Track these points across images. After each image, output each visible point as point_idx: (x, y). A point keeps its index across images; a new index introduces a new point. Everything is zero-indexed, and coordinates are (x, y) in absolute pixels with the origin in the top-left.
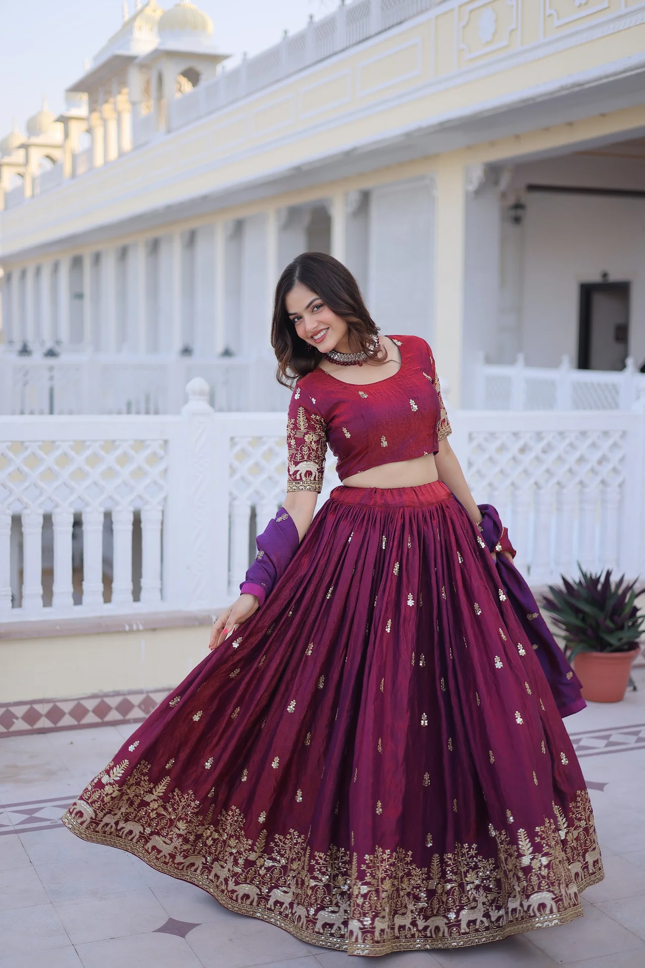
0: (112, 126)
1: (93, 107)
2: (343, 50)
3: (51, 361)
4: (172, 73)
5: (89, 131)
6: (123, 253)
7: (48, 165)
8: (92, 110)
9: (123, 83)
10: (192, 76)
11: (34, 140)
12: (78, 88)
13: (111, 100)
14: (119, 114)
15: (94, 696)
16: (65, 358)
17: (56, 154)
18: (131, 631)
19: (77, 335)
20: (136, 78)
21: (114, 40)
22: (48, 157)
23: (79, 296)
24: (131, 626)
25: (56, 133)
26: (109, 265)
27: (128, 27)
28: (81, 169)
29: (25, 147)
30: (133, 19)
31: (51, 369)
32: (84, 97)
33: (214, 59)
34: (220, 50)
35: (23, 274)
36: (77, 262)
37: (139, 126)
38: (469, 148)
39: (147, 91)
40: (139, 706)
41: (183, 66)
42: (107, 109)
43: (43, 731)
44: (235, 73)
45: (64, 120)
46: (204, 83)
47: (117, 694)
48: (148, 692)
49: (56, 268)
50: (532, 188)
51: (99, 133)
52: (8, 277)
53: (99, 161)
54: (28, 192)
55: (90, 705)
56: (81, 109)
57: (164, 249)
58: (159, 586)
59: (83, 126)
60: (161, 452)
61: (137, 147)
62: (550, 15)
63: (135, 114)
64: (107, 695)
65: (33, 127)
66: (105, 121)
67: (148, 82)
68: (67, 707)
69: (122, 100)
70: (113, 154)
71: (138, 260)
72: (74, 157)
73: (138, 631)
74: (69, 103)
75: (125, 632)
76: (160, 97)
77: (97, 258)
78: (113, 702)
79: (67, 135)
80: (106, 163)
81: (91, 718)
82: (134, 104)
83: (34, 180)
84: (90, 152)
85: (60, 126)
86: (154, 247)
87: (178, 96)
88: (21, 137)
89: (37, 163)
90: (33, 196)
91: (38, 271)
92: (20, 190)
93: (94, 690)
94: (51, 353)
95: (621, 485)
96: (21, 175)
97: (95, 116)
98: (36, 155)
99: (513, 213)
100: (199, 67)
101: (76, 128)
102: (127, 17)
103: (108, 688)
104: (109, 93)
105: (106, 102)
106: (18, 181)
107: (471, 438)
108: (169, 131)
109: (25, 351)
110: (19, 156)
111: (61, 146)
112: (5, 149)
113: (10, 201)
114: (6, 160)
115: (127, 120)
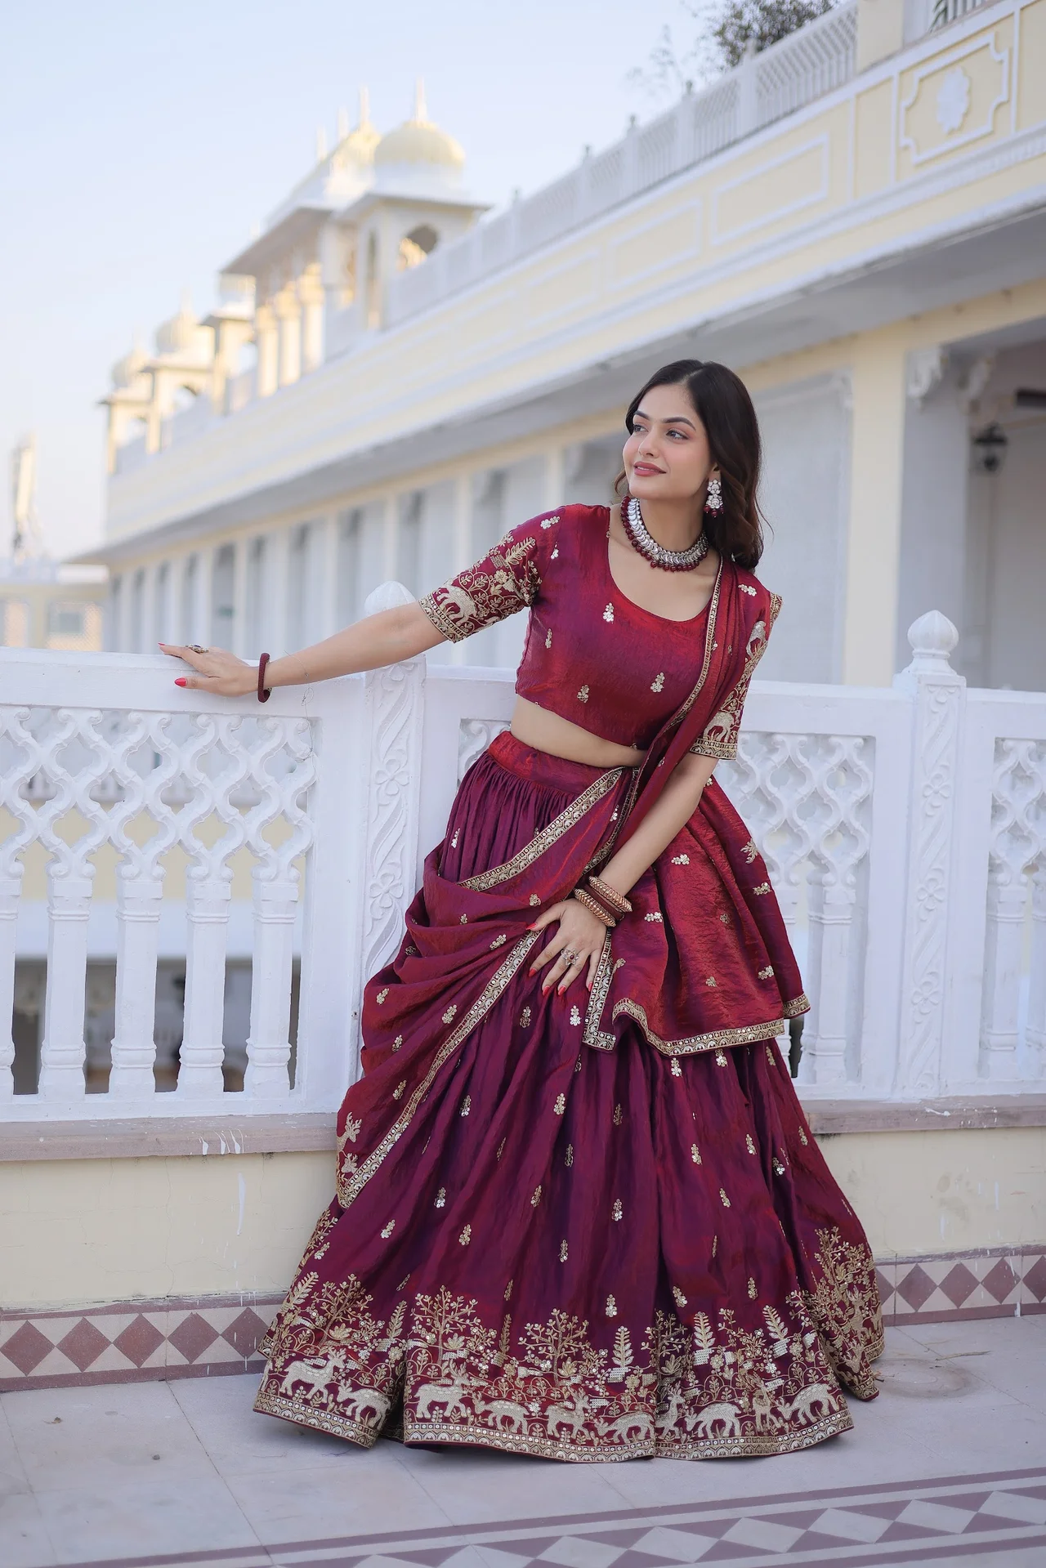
0: (292, 328)
1: (263, 297)
4: (392, 232)
5: (255, 341)
6: (302, 537)
7: (186, 400)
8: (260, 302)
9: (312, 256)
10: (425, 239)
11: (168, 359)
12: (239, 267)
13: (291, 285)
14: (302, 306)
17: (199, 382)
20: (333, 247)
21: (304, 185)
22: (188, 388)
23: (226, 612)
25: (200, 346)
26: (278, 557)
28: (239, 402)
29: (151, 370)
30: (334, 153)
32: (248, 284)
33: (463, 212)
35: (140, 579)
36: (226, 555)
37: (338, 326)
38: (914, 319)
39: (350, 267)
41: (412, 223)
42: (284, 301)
44: (499, 226)
45: (214, 322)
49: (191, 567)
51: (270, 341)
52: (115, 583)
53: (268, 385)
54: (153, 444)
56: (243, 307)
57: (368, 526)
59: (246, 331)
61: (331, 358)
63: (329, 306)
65: (166, 340)
66: (279, 320)
67: (353, 255)
69: (309, 283)
70: (292, 373)
71: (326, 547)
72: (229, 383)
74: (225, 294)
76: (372, 276)
77: (259, 548)
79: (217, 347)
80: (280, 387)
82: (328, 289)
83: (163, 426)
84: (254, 374)
85: (207, 334)
86: (353, 524)
87: (401, 271)
88: (146, 354)
89: (169, 395)
90: (160, 449)
91: (163, 572)
92: (139, 444)
96: (143, 420)
97: (265, 312)
98: (168, 385)
99: (982, 451)
100: (437, 224)
101: (233, 336)
102: (322, 154)
104: (288, 274)
105: (282, 288)
106: (136, 430)
108: (385, 327)
110: (140, 388)
111: (208, 371)
112: (120, 378)
113: (125, 460)
114: (123, 394)
115: (316, 316)
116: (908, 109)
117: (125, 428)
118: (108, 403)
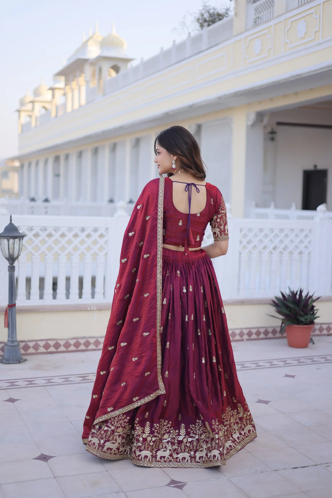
0: (76, 92)
1: (67, 83)
2: (190, 57)
3: (46, 204)
4: (106, 67)
5: (65, 95)
6: (80, 154)
7: (43, 111)
8: (66, 84)
9: (82, 72)
10: (116, 69)
11: (38, 99)
12: (60, 74)
13: (76, 80)
14: (79, 87)
15: (74, 338)
16: (53, 203)
17: (48, 106)
18: (91, 310)
19: (56, 195)
20: (88, 69)
21: (78, 51)
22: (44, 107)
23: (57, 175)
24: (90, 308)
25: (48, 95)
26: (73, 160)
27: (85, 44)
28: (60, 113)
29: (33, 102)
30: (87, 41)
31: (46, 208)
32: (63, 78)
33: (127, 61)
34: (130, 56)
35: (30, 164)
36: (57, 159)
37: (90, 93)
38: (249, 104)
39: (93, 75)
40: (93, 344)
41: (112, 64)
42: (74, 84)
43: (51, 353)
44: (137, 68)
45: (52, 89)
46: (122, 71)
47: (84, 338)
48: (97, 338)
49: (46, 162)
50: (279, 124)
51: (69, 96)
52: (22, 166)
53: (69, 109)
54: (33, 124)
55: (72, 342)
56: (61, 83)
57: (100, 152)
58: (102, 291)
59: (62, 92)
60: (105, 233)
61: (88, 102)
62: (287, 43)
63: (87, 87)
64: (80, 338)
65: (37, 93)
66: (72, 90)
67: (94, 72)
68: (62, 343)
69: (81, 80)
70: (76, 106)
71: (88, 158)
72: (57, 108)
73: (94, 310)
74: (55, 81)
75: (87, 310)
76: (100, 79)
77: (67, 157)
78: (82, 341)
79: (53, 96)
80: (73, 110)
81: (72, 348)
82: (87, 82)
83: (36, 118)
84: (65, 105)
85: (50, 92)
86: (96, 151)
87: (109, 78)
88: (30, 97)
89: (38, 110)
90: (36, 126)
91: (37, 163)
92: (29, 124)
93: (74, 335)
94: (46, 200)
95: (309, 254)
96: (30, 116)
97: (68, 87)
98: (38, 106)
99: (270, 136)
100: (119, 64)
101: (58, 94)
102: (84, 40)
103: (80, 335)
104: (75, 77)
105: (73, 80)
106: (28, 119)
107: (241, 230)
108: (104, 95)
109: (33, 200)
110: (29, 106)
111: (50, 102)
112: (22, 103)
113: (25, 128)
114: (23, 108)
115: (83, 89)
116: (288, 31)
117: (24, 118)
118: (19, 111)
